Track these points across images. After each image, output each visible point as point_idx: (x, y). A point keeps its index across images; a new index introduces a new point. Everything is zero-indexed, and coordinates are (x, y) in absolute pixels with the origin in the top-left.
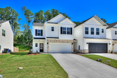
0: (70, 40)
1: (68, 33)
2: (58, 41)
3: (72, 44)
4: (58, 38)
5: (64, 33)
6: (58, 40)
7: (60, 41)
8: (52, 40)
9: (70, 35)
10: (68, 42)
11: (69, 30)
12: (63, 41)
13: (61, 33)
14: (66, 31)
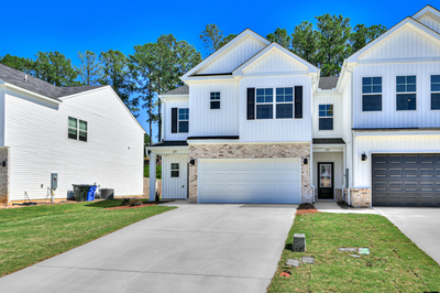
0: (293, 145)
1: (284, 112)
2: (239, 152)
3: (306, 162)
4: (237, 137)
5: (265, 113)
6: (240, 147)
7: (244, 152)
8: (213, 149)
9: (293, 120)
10: (282, 152)
11: (289, 99)
12: (261, 152)
13: (250, 116)
14: (274, 103)
